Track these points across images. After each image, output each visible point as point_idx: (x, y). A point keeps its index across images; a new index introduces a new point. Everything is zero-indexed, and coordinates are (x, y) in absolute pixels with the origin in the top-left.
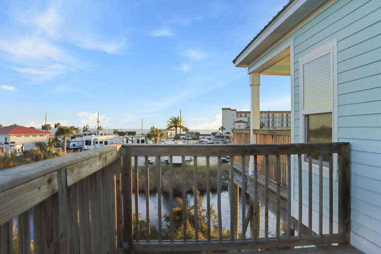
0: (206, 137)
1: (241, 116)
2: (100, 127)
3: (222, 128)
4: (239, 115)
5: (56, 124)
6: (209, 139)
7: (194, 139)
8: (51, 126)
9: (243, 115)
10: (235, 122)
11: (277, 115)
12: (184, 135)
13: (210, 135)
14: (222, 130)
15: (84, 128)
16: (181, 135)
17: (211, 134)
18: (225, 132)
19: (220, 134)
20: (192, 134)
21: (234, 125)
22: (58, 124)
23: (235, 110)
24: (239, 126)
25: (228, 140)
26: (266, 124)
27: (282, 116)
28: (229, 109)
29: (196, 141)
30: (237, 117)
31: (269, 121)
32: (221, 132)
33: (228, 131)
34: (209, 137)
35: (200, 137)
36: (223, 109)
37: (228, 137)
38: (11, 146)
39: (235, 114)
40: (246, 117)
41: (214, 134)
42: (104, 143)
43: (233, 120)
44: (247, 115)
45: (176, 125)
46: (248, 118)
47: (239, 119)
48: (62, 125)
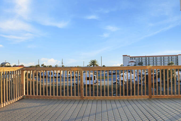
1: (132, 59)
2: (63, 65)
3: (122, 65)
4: (132, 58)
5: (42, 65)
8: (40, 66)
9: (133, 58)
10: (129, 62)
11: (151, 58)
15: (55, 66)
21: (129, 63)
22: (43, 64)
23: (130, 56)
24: (131, 64)
27: (153, 58)
28: (126, 56)
30: (130, 59)
36: (123, 56)
39: (130, 58)
40: (135, 59)
43: (128, 61)
44: (135, 58)
45: (94, 64)
46: (136, 60)
47: (132, 60)
48: (45, 65)
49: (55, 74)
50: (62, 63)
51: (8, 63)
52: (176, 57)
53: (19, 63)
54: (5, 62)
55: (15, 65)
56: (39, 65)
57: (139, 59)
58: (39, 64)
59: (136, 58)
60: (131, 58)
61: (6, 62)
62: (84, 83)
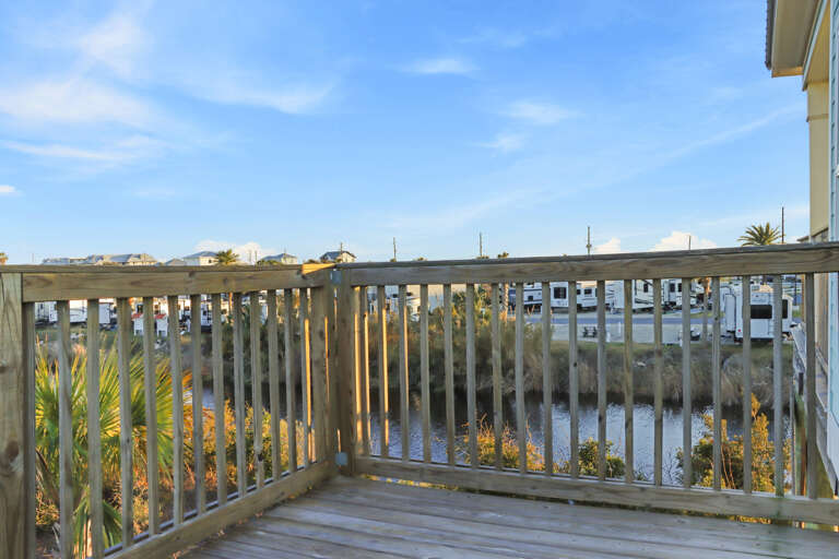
42: (594, 292)
49: (583, 292)
50: (589, 246)
62: (734, 332)
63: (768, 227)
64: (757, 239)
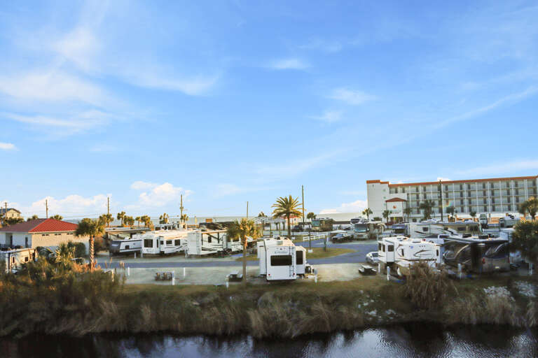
0: (343, 226)
1: (396, 192)
2: (185, 215)
3: (367, 211)
4: (394, 190)
5: (119, 214)
6: (348, 229)
7: (324, 230)
8: (112, 217)
9: (400, 189)
10: (387, 201)
11: (453, 187)
12: (309, 223)
13: (348, 223)
14: (368, 215)
15: (160, 219)
16: (304, 223)
17: (350, 220)
18: (371, 217)
19: (365, 221)
20: (321, 221)
21: (386, 205)
22: (123, 213)
23: (387, 183)
24: (394, 207)
25: (376, 230)
26: (437, 202)
27: (461, 188)
28: (378, 181)
29: (327, 233)
30: (390, 192)
31: (441, 197)
32: (366, 218)
33: (377, 216)
34: (347, 226)
35: (334, 225)
36: (368, 182)
37: (376, 226)
38: (9, 254)
39: (388, 188)
40: (404, 192)
41: (354, 221)
42: (173, 243)
43: (385, 198)
44: (406, 189)
45: (288, 210)
46: (408, 194)
47: (394, 196)
48: (128, 215)
49: (165, 243)
50: (182, 208)
51: (14, 210)
52: (531, 182)
53: (47, 209)
54: (4, 207)
55: (34, 217)
56: (108, 216)
57: (417, 190)
58: (110, 212)
59: (409, 189)
60: (393, 188)
61: (8, 207)
62: (266, 275)
63: (290, 197)
64: (284, 206)
